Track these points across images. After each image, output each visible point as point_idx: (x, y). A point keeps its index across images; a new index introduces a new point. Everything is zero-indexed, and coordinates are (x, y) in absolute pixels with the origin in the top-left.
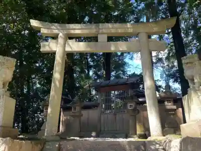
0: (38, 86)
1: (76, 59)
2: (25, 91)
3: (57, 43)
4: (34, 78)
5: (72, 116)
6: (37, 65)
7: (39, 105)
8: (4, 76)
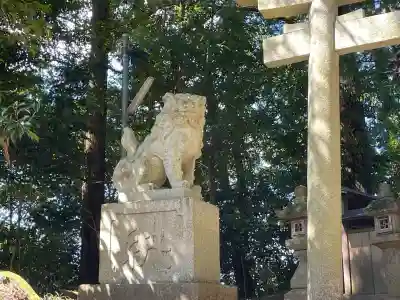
0: (265, 165)
1: (365, 73)
2: (232, 181)
3: (308, 31)
4: (251, 145)
5: (376, 244)
6: (255, 106)
7: (273, 218)
8: (182, 146)
